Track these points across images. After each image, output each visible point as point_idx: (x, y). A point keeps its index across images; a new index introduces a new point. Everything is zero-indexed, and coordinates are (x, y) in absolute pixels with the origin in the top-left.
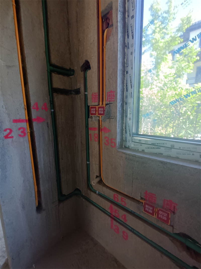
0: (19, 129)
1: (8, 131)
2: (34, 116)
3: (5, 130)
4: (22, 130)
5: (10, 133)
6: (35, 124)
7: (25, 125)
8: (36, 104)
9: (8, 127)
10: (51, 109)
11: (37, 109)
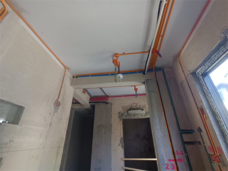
0: (171, 165)
1: (167, 165)
2: (177, 158)
3: (166, 165)
4: (172, 165)
5: (168, 166)
6: (178, 162)
7: (174, 163)
8: (177, 151)
9: (167, 163)
10: (185, 154)
11: (178, 154)
